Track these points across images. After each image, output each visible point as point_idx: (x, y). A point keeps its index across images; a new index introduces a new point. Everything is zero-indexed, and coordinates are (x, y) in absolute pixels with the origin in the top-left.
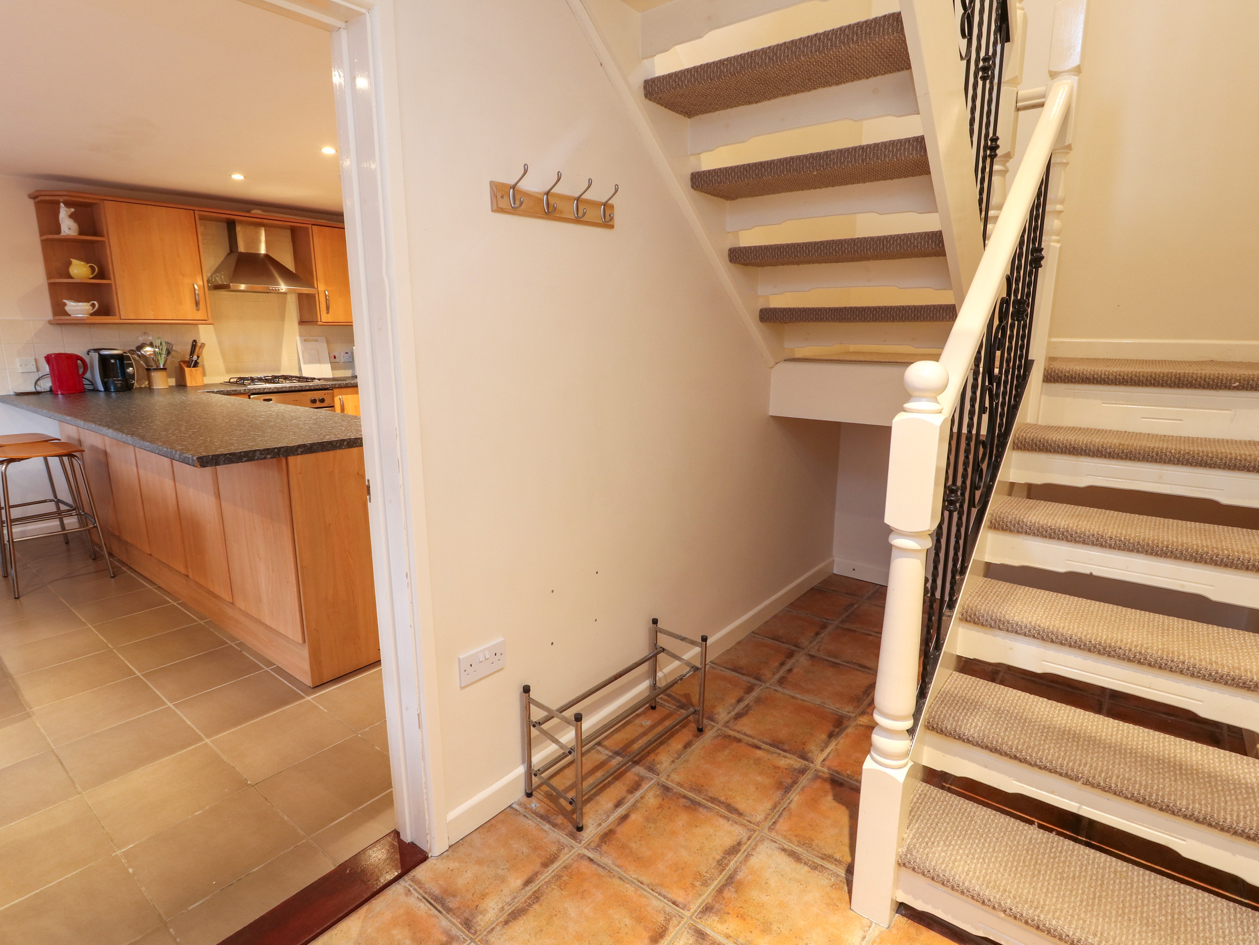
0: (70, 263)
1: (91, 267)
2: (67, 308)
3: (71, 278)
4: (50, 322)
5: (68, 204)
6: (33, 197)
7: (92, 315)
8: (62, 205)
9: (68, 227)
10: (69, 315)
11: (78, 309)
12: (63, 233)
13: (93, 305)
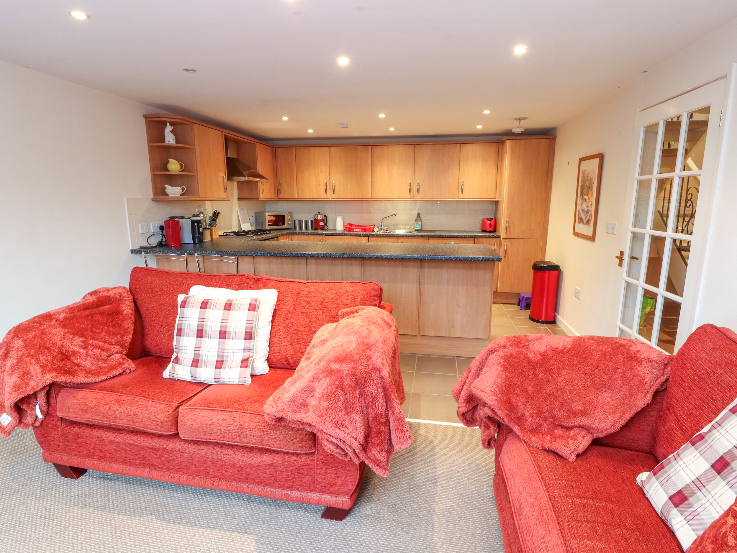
0: (168, 162)
1: (181, 165)
2: (166, 190)
3: (168, 171)
4: (153, 200)
5: (172, 124)
6: (146, 117)
7: (181, 195)
8: (168, 124)
9: (170, 139)
10: (168, 195)
11: (173, 191)
12: (167, 142)
13: (183, 189)
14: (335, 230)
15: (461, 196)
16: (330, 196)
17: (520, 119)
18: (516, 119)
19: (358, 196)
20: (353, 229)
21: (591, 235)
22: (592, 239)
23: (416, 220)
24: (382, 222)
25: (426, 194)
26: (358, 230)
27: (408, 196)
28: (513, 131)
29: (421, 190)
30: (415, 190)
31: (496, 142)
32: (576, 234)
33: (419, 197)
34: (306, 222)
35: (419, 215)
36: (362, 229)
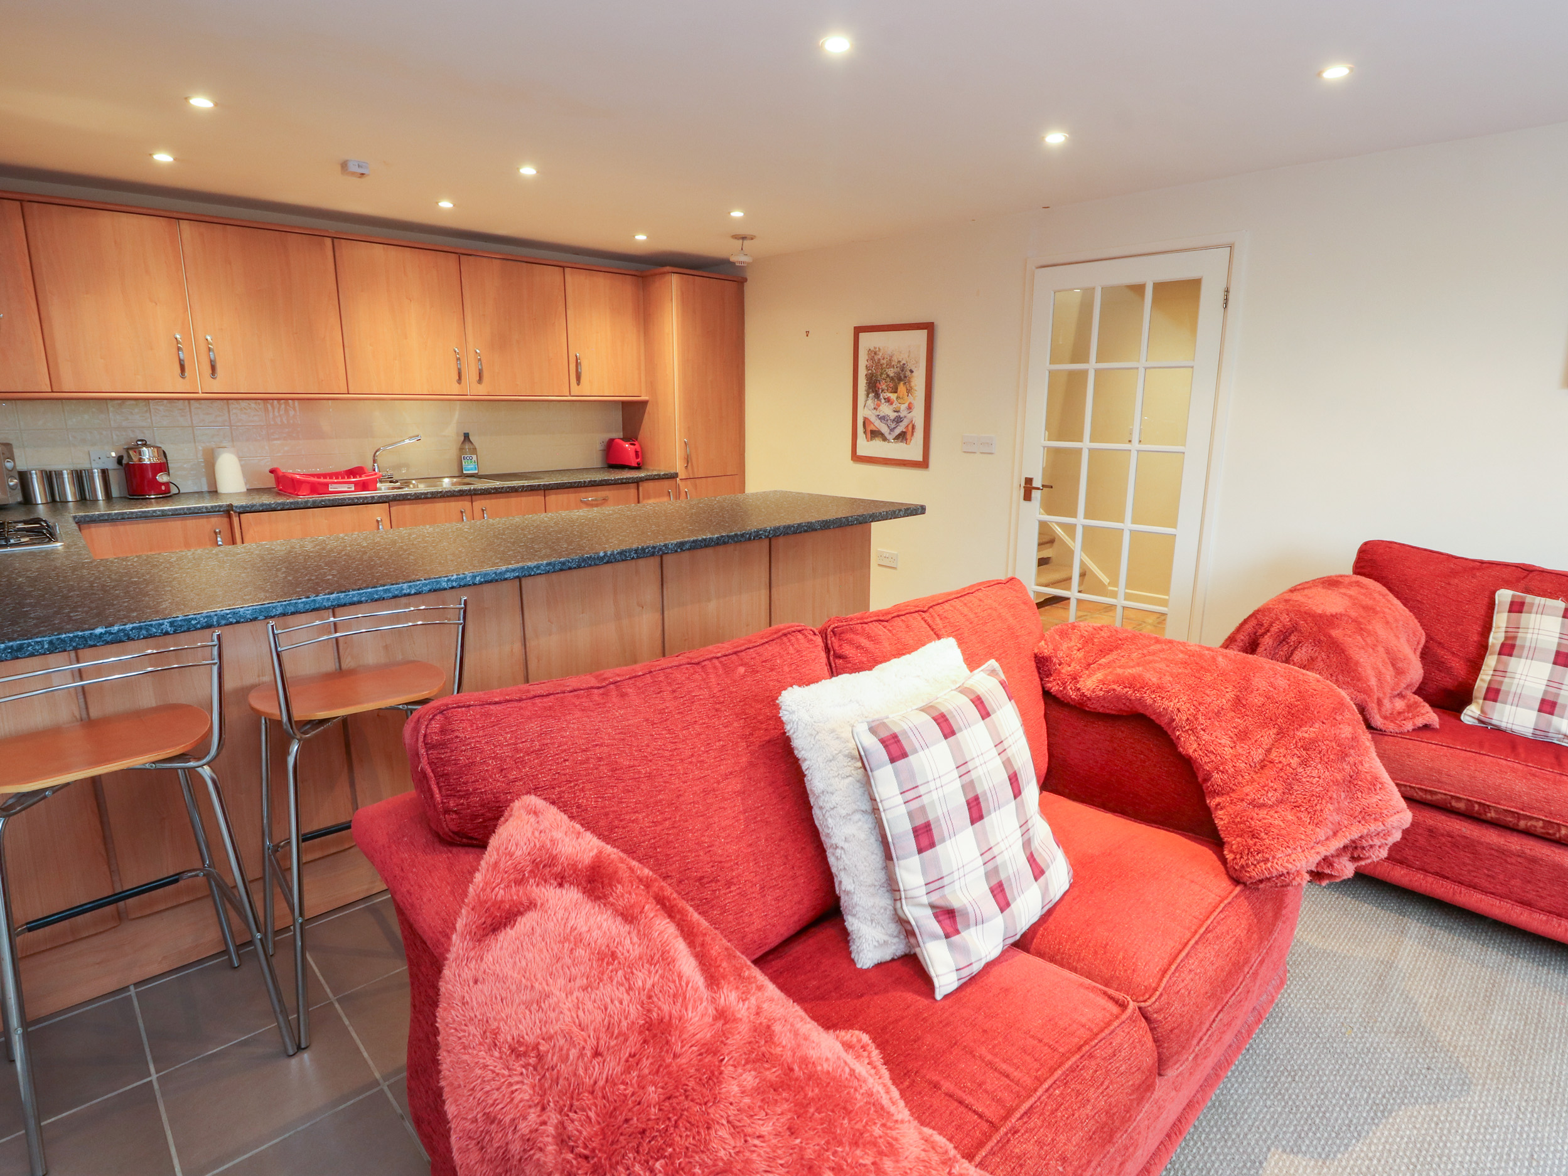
14: (214, 492)
15: (575, 390)
16: (200, 382)
17: (744, 238)
18: (736, 237)
19: (300, 387)
20: (327, 485)
21: (920, 459)
22: (924, 464)
23: (461, 449)
24: (374, 461)
25: (498, 386)
26: (344, 488)
27: (455, 388)
28: (732, 259)
29: (485, 374)
30: (470, 375)
31: (633, 273)
32: (856, 458)
33: (481, 390)
34: (80, 478)
35: (466, 437)
36: (356, 484)
